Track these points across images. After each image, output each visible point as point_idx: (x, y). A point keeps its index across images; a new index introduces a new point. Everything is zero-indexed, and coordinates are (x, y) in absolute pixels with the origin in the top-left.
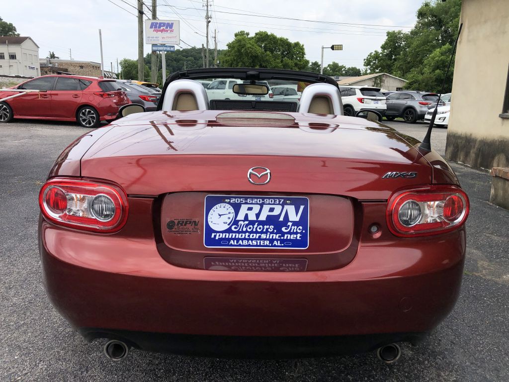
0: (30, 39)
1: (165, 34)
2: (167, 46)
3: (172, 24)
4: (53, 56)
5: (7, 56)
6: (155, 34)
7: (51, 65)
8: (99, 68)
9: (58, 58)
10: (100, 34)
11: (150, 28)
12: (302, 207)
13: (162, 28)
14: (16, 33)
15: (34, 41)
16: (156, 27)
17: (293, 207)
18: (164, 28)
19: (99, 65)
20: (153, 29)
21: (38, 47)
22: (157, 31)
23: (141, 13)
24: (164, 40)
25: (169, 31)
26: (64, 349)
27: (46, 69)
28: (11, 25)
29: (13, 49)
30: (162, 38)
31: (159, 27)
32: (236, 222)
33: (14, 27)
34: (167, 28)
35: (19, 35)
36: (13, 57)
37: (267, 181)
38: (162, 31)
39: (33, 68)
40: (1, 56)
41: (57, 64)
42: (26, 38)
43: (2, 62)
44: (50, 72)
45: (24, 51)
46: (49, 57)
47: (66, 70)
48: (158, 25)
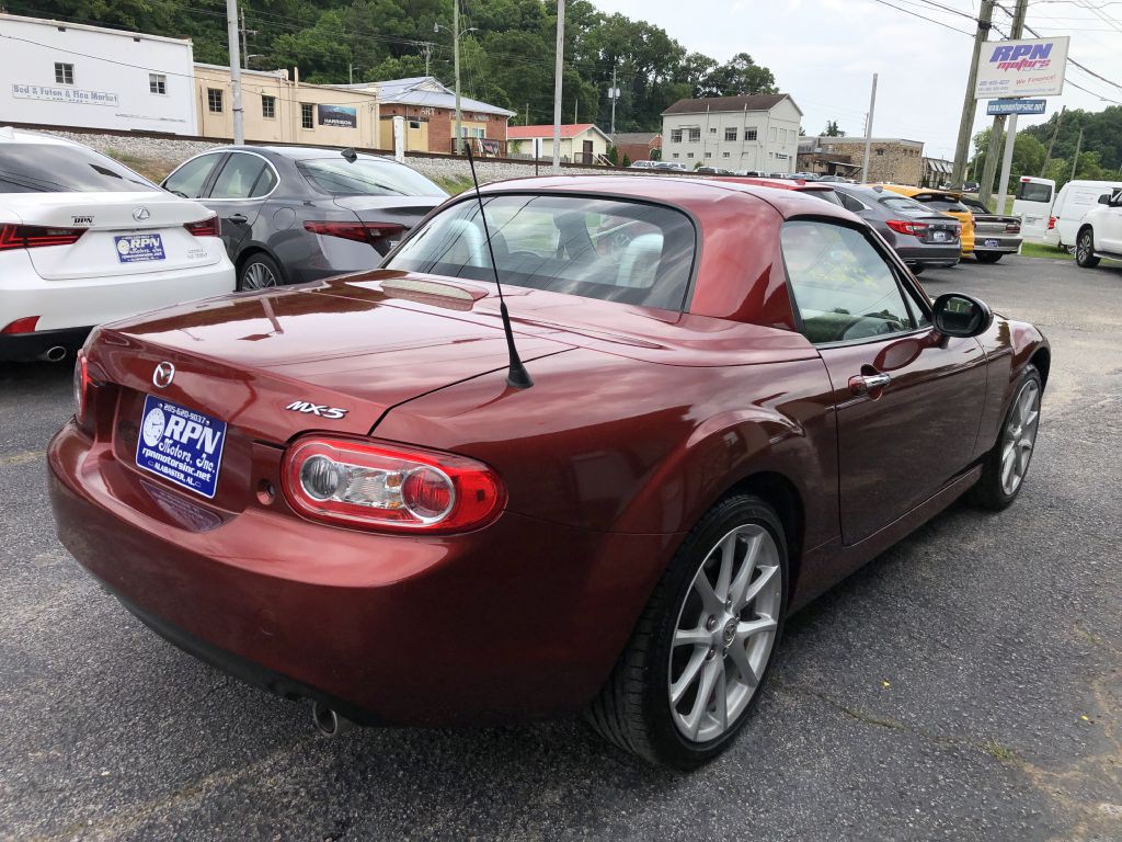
0: (789, 98)
1: (1026, 73)
2: (1025, 102)
3: (1049, 46)
4: (833, 131)
5: (741, 135)
6: (1002, 74)
7: (818, 150)
8: (918, 152)
9: (842, 133)
10: (875, 85)
11: (991, 61)
12: (219, 434)
13: (1020, 58)
14: (773, 87)
15: (796, 102)
16: (1005, 57)
17: (211, 430)
18: (1027, 57)
19: (919, 146)
20: (998, 63)
21: (801, 114)
22: (1006, 67)
23: (984, 26)
25: (1038, 65)
27: (807, 158)
28: (766, 71)
29: (754, 120)
30: (1014, 82)
31: (1014, 57)
33: (771, 75)
34: (1033, 57)
35: (777, 89)
36: (751, 135)
38: (1018, 66)
39: (784, 157)
40: (731, 135)
41: (830, 147)
42: (783, 96)
43: (730, 146)
44: (815, 163)
45: (774, 124)
46: (826, 132)
47: (847, 159)
48: (1011, 53)
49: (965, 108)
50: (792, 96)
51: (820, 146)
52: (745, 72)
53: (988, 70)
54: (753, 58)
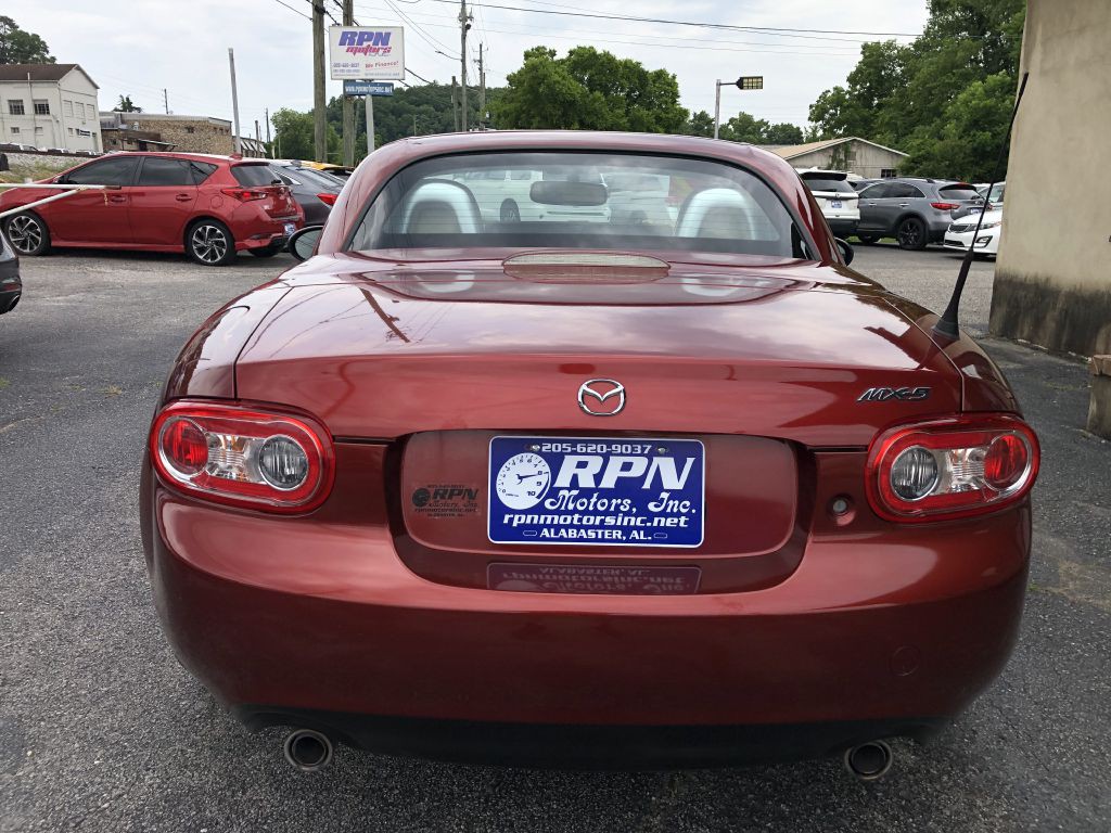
0: (79, 68)
1: (372, 58)
2: (376, 84)
4: (127, 105)
5: (29, 108)
6: (350, 58)
7: (124, 127)
8: (228, 130)
9: (139, 109)
10: (232, 60)
11: (341, 44)
12: (690, 461)
13: (365, 44)
14: (48, 56)
15: (88, 73)
16: (351, 43)
17: (671, 461)
18: (371, 43)
19: (228, 125)
20: (346, 47)
21: (97, 88)
22: (355, 51)
23: (320, 11)
24: (371, 70)
25: (381, 52)
26: (194, 744)
27: (114, 135)
28: (36, 37)
29: (42, 92)
30: (366, 67)
31: (360, 43)
32: (553, 492)
33: (44, 43)
34: (376, 43)
35: (53, 59)
36: (42, 109)
37: (619, 408)
38: (365, 51)
39: (86, 133)
40: (17, 108)
41: (137, 123)
42: (70, 67)
43: (16, 121)
44: (123, 141)
45: (66, 96)
46: (120, 107)
47: (157, 137)
48: (356, 38)
50: (82, 66)
51: (123, 122)
52: (9, 37)
53: (334, 52)
54: (17, 23)
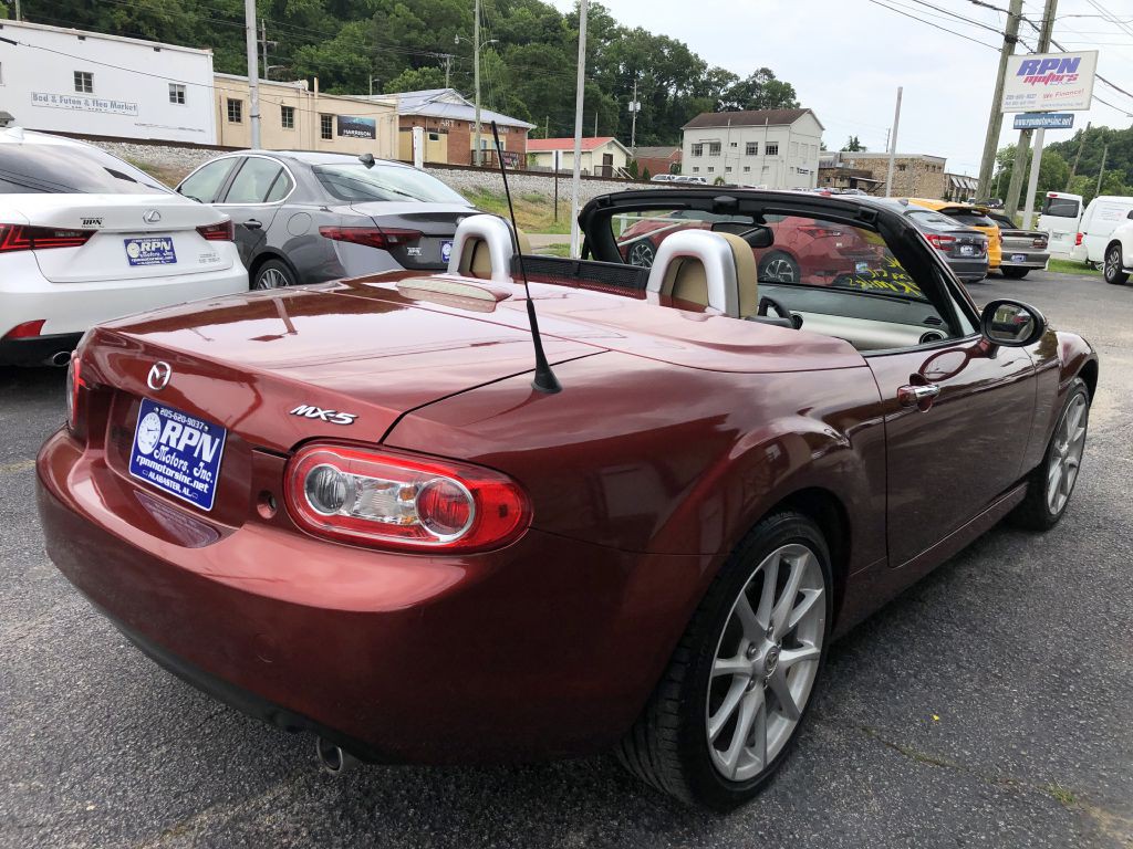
0: (810, 112)
1: (1052, 87)
2: (1052, 116)
3: (1077, 61)
4: (854, 146)
5: (761, 149)
6: (1029, 88)
7: (840, 165)
8: (941, 168)
9: (864, 148)
10: (899, 98)
11: (1018, 74)
12: (217, 440)
13: (1048, 72)
14: (794, 102)
15: (818, 117)
16: (1031, 72)
18: (1055, 71)
19: (942, 162)
20: (1025, 76)
21: (823, 129)
22: (1032, 81)
23: (1011, 40)
24: (1049, 101)
25: (1065, 79)
27: (828, 173)
28: (788, 85)
29: (775, 134)
30: (1041, 96)
31: (1042, 71)
33: (793, 90)
34: (1061, 71)
35: (798, 104)
36: (772, 150)
37: (163, 386)
38: (1046, 80)
39: (805, 172)
40: (752, 150)
41: (852, 162)
42: (805, 110)
43: (751, 161)
44: (836, 178)
45: (795, 138)
46: (848, 147)
47: (869, 174)
48: (1038, 67)
49: (991, 122)
50: (814, 111)
51: (841, 161)
52: (767, 87)
53: (1015, 83)
54: (774, 73)
